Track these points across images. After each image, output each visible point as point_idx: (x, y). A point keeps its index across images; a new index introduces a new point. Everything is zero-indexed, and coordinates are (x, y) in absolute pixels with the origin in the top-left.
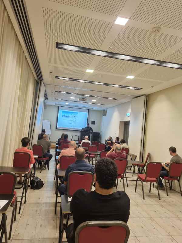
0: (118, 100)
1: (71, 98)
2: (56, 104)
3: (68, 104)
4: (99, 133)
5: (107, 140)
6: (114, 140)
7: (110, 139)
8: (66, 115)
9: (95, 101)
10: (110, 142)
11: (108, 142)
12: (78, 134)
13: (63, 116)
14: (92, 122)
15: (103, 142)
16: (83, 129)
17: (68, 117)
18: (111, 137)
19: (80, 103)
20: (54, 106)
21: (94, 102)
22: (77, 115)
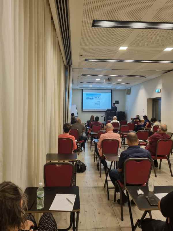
0: (146, 77)
1: (97, 80)
2: (80, 87)
3: (91, 86)
4: (124, 112)
5: (134, 119)
6: (142, 119)
7: (138, 117)
8: (90, 97)
9: (121, 80)
10: (138, 120)
11: (135, 121)
12: (104, 115)
13: (87, 98)
14: (116, 101)
15: (130, 121)
16: (108, 110)
17: (92, 99)
18: (138, 115)
19: (105, 84)
20: (79, 89)
21: (119, 81)
22: (102, 96)
